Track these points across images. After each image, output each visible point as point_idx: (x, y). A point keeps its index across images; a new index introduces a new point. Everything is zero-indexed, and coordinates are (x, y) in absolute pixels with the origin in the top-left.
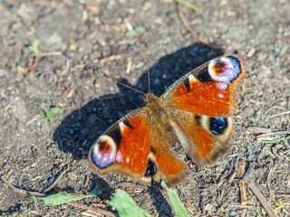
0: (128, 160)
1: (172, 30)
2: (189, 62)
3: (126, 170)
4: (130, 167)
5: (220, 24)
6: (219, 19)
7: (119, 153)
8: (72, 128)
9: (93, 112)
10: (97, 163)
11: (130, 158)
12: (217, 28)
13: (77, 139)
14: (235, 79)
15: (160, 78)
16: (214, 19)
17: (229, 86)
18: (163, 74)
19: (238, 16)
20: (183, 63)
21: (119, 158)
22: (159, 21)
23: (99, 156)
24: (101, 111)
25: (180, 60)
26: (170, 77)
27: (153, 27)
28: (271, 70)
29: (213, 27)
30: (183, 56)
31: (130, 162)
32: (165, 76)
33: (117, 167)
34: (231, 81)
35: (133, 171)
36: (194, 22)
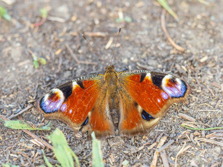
0: (71, 111)
1: (151, 26)
2: (155, 53)
3: (67, 119)
4: (71, 117)
5: (189, 32)
6: (190, 28)
7: (65, 104)
8: (50, 77)
9: (69, 70)
10: (44, 108)
11: (73, 110)
12: (186, 34)
13: (50, 86)
14: (176, 97)
15: (129, 59)
16: (186, 27)
17: (169, 98)
18: (131, 56)
19: (205, 30)
20: (150, 53)
21: (64, 108)
22: (145, 17)
23: (47, 103)
24: (75, 71)
25: (149, 50)
26: (136, 60)
27: (139, 21)
28: (214, 76)
29: (183, 33)
30: (152, 48)
31: (72, 113)
32: (132, 59)
33: (59, 115)
34: (173, 97)
35: (72, 121)
36: (170, 25)
